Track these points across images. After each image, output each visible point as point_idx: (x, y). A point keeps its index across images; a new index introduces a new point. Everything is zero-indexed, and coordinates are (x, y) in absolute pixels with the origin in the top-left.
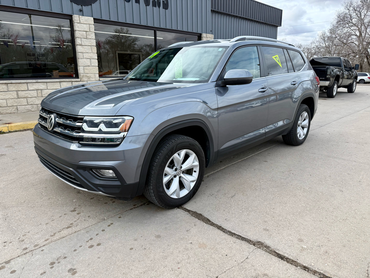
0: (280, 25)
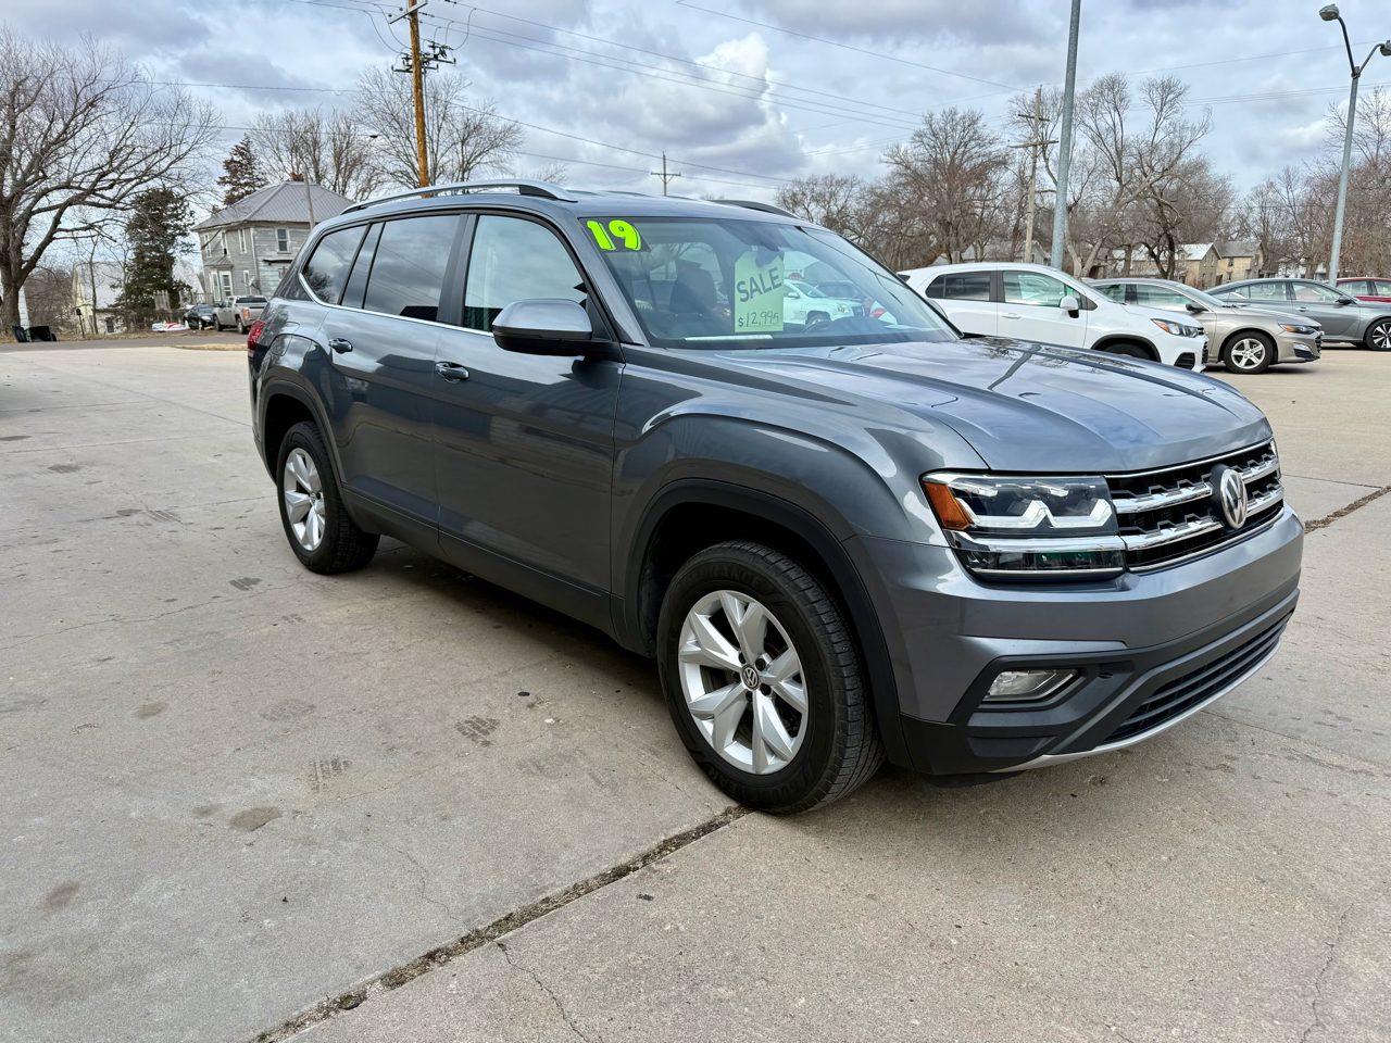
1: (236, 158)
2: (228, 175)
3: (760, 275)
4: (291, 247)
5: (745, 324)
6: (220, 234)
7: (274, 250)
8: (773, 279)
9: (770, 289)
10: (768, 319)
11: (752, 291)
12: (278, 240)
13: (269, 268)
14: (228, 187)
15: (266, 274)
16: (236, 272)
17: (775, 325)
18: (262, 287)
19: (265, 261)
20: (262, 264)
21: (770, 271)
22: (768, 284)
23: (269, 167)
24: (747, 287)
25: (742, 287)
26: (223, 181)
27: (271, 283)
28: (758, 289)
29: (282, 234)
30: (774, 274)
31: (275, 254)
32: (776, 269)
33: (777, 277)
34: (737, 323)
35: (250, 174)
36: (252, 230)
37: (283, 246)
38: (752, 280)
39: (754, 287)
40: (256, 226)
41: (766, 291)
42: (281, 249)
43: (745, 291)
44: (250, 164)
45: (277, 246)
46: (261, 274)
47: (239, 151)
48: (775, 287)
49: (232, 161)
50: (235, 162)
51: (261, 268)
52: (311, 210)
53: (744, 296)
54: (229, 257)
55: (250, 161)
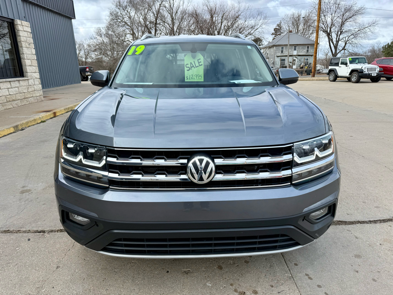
0: (74, 18)
1: (277, 28)
2: (274, 32)
3: (194, 61)
4: (284, 52)
5: (189, 78)
6: (267, 49)
7: (279, 53)
8: (199, 63)
9: (198, 66)
10: (198, 77)
11: (191, 67)
12: (281, 50)
13: (278, 58)
14: (274, 36)
15: (277, 60)
16: (269, 59)
17: (200, 79)
18: (275, 63)
19: (277, 56)
20: (276, 57)
21: (198, 60)
22: (197, 65)
23: (286, 29)
24: (189, 66)
25: (187, 66)
26: (273, 34)
27: (277, 62)
28: (193, 66)
29: (282, 48)
30: (199, 61)
31: (280, 54)
32: (200, 59)
33: (201, 62)
34: (186, 78)
35: (280, 31)
36: (275, 48)
37: (282, 52)
38: (191, 63)
39: (192, 66)
40: (276, 46)
41: (196, 67)
42: (281, 53)
43: (189, 67)
44: (280, 29)
45: (281, 52)
46: (275, 60)
47: (278, 25)
48: (200, 66)
49: (276, 28)
50: (277, 29)
51: (275, 58)
52: (289, 41)
53: (188, 69)
54: (268, 55)
55: (281, 28)
